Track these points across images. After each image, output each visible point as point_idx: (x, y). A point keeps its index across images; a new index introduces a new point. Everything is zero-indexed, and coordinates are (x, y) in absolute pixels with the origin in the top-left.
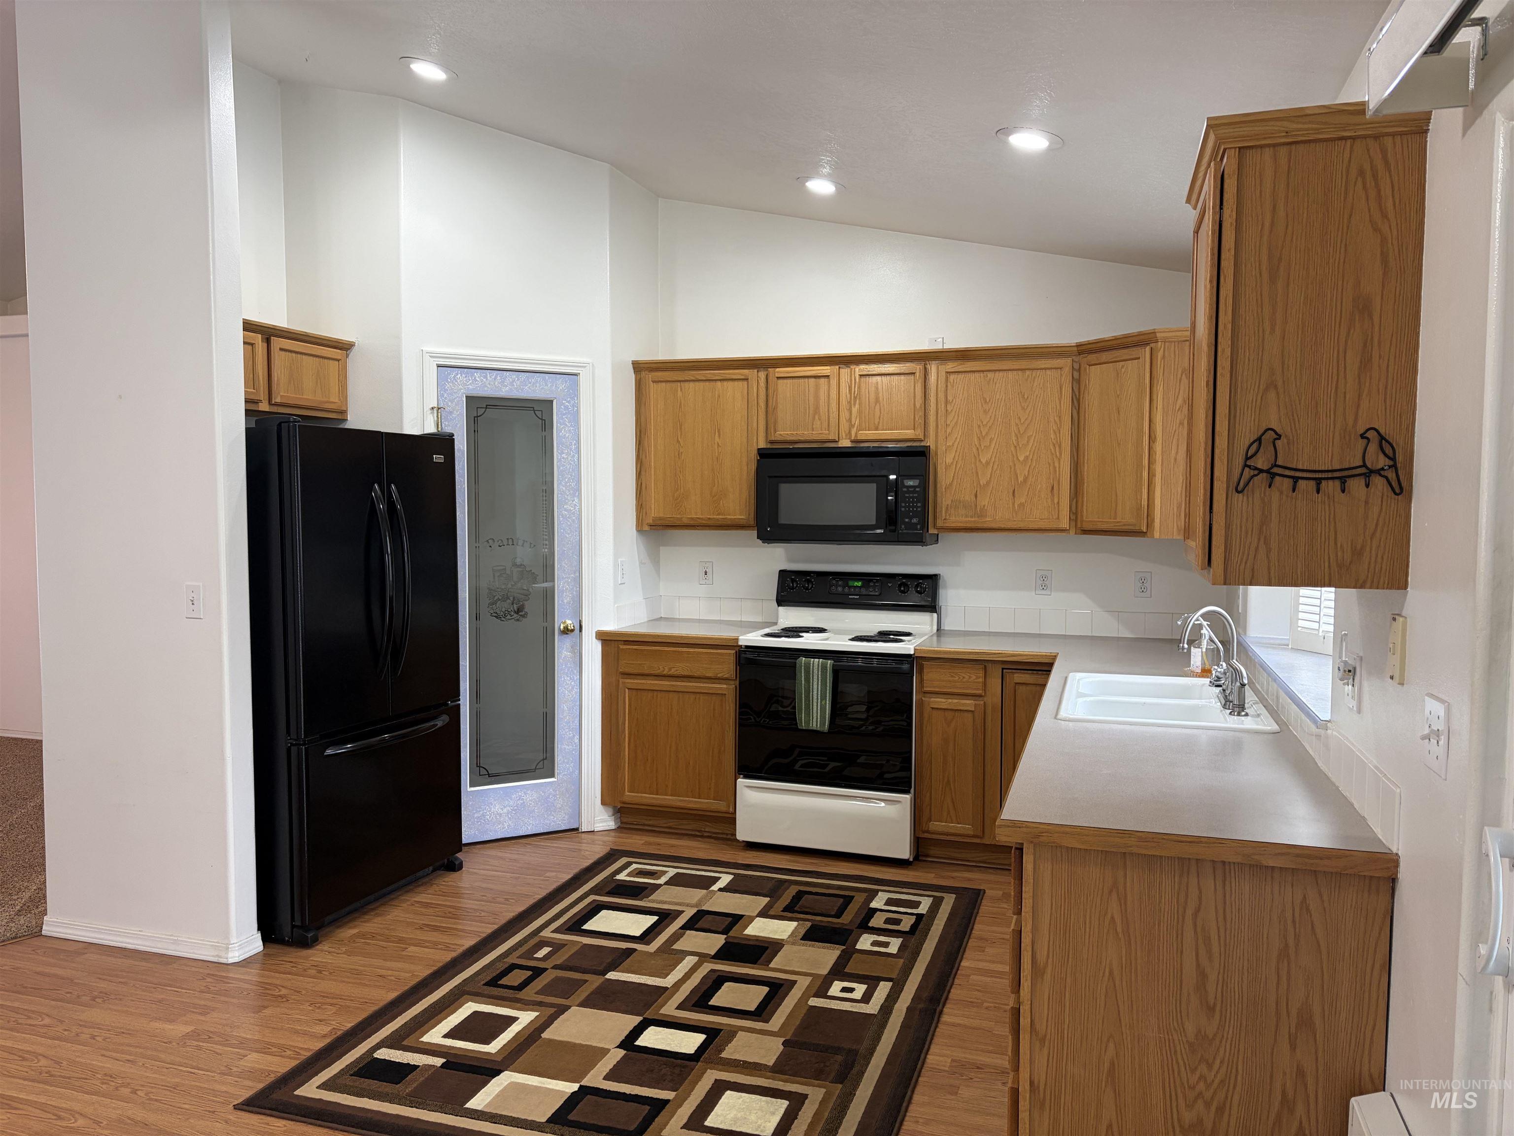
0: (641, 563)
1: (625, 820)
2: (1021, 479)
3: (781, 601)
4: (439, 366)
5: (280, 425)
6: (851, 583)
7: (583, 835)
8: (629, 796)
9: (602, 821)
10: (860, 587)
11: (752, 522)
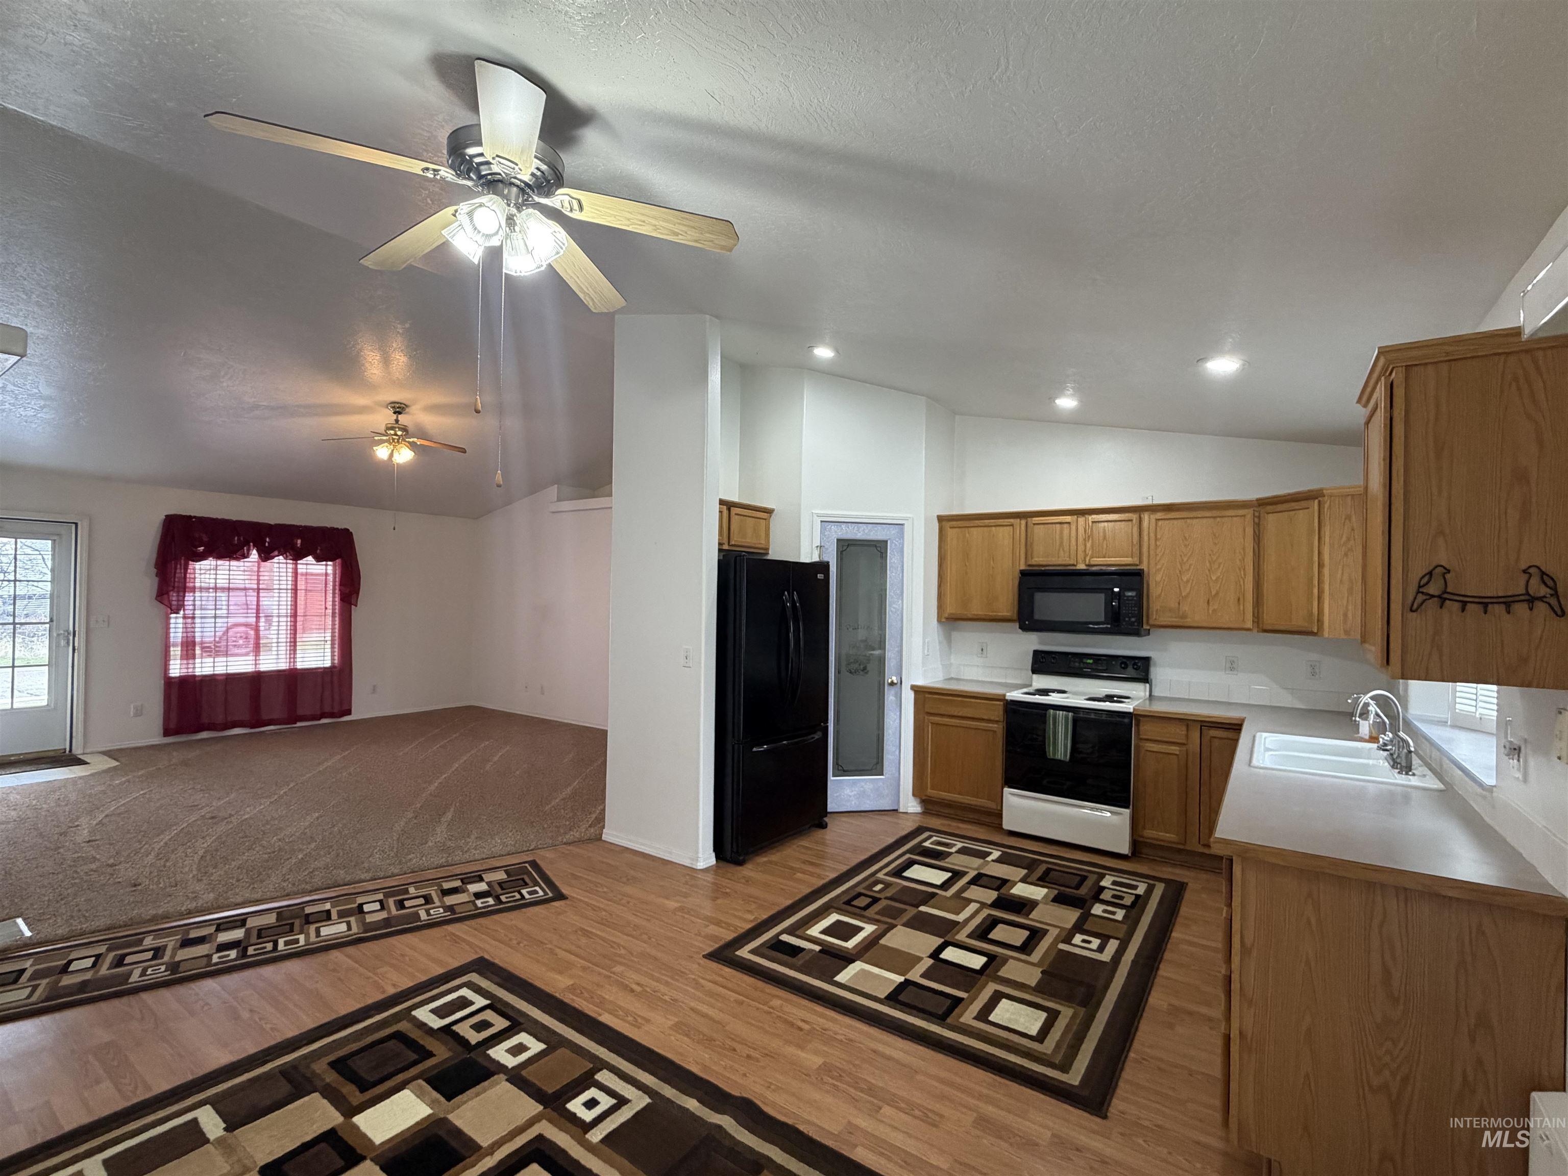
0: (940, 643)
1: (928, 809)
2: (1214, 593)
3: (1035, 671)
4: (822, 522)
5: (736, 558)
6: (1085, 660)
7: (901, 815)
8: (930, 792)
9: (913, 806)
10: (1092, 664)
11: (1015, 617)
